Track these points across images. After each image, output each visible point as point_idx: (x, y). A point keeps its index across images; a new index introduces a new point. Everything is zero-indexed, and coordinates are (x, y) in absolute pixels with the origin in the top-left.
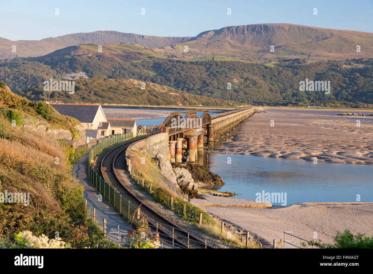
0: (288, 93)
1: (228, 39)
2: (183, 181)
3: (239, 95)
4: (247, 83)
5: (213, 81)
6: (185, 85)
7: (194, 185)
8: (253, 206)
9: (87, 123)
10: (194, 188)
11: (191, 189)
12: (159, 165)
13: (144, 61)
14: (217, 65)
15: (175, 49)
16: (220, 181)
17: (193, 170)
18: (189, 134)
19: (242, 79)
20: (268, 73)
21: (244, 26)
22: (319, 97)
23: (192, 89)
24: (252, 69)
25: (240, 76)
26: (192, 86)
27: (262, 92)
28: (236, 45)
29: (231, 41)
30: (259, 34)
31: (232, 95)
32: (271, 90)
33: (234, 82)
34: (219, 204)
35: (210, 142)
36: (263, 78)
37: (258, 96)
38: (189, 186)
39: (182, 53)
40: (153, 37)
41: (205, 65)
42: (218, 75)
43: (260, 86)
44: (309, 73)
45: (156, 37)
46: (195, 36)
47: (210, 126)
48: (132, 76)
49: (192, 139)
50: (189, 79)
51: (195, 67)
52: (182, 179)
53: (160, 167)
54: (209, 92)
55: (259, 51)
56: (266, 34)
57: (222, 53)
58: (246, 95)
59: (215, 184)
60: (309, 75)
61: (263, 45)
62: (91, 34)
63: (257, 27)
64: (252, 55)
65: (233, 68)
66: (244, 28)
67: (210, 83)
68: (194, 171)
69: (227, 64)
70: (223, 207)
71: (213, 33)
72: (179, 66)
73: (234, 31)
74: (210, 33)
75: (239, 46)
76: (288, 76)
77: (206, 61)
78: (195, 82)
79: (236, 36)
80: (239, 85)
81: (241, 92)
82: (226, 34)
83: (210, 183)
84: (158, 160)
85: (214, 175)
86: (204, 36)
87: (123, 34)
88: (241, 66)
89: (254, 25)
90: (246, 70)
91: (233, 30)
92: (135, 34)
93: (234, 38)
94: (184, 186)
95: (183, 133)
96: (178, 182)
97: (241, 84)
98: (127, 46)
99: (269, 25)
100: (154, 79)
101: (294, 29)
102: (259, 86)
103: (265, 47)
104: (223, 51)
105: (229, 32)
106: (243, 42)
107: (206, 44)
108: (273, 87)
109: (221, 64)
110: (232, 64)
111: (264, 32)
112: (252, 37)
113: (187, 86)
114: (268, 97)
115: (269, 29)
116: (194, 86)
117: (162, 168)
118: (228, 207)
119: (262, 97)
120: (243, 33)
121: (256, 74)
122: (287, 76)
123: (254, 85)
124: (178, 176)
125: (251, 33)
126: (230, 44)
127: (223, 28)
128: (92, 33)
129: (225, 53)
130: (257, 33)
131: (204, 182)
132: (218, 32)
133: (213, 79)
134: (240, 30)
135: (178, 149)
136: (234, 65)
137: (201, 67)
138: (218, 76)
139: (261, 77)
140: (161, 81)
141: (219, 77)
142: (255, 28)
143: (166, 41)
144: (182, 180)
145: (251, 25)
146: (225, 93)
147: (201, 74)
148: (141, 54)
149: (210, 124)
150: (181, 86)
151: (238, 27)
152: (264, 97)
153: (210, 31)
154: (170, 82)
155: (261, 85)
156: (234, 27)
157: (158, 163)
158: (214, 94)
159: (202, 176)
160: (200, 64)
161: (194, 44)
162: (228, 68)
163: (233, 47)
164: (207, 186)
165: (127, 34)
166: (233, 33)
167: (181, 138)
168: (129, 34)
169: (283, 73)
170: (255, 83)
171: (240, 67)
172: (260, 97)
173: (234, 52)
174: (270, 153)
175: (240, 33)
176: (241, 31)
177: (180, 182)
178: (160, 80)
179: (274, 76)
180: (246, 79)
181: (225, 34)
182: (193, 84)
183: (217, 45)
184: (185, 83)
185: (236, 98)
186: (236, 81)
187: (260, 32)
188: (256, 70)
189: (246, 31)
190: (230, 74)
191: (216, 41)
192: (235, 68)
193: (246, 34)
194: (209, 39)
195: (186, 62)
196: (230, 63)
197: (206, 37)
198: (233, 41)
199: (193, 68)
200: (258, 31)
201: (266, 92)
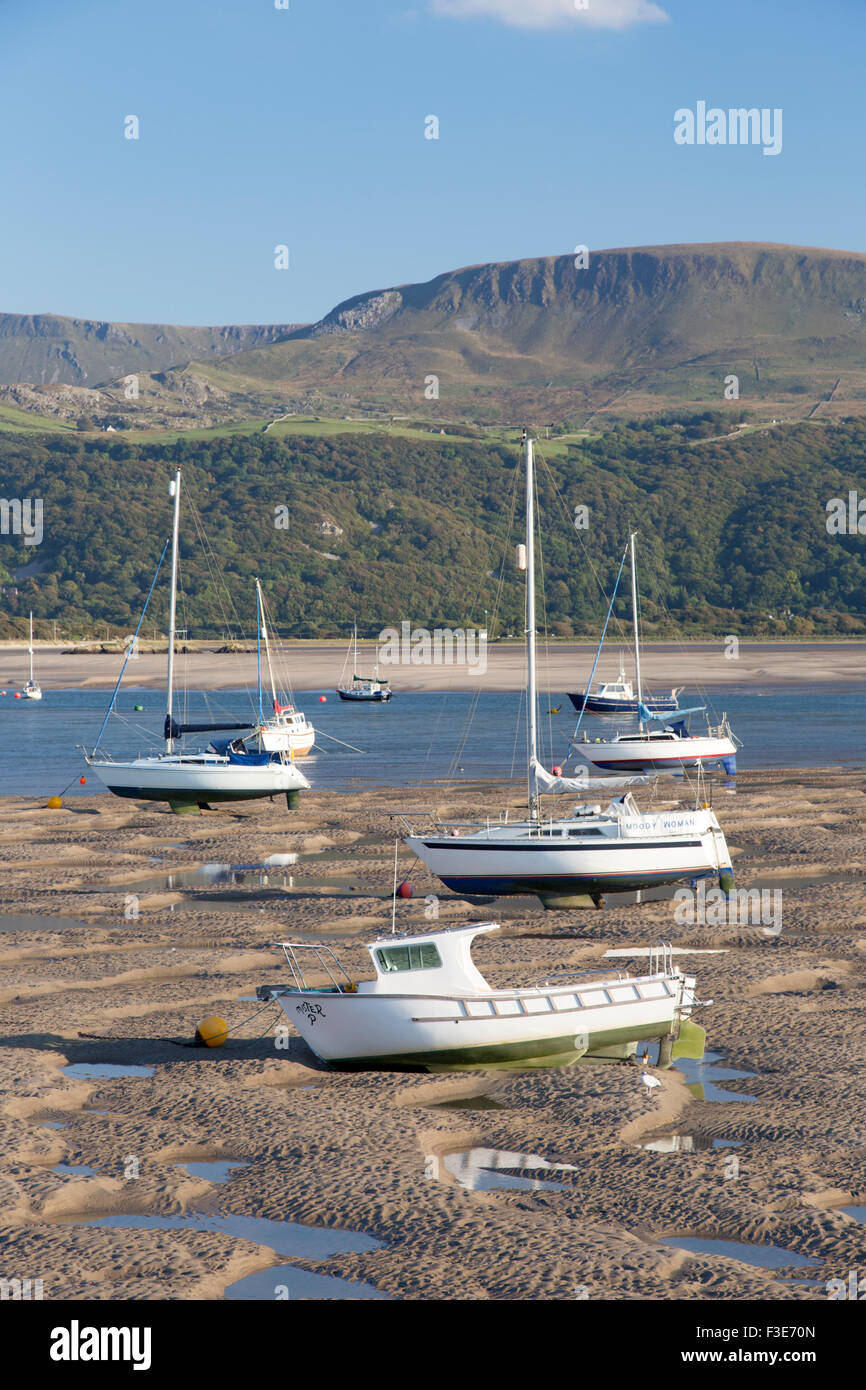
0: (585, 581)
1: (461, 327)
3: (321, 598)
4: (387, 538)
5: (215, 534)
6: (82, 557)
14: (269, 457)
15: (172, 387)
19: (369, 517)
21: (542, 262)
22: (734, 594)
23: (109, 578)
24: (441, 469)
25: (358, 507)
26: (112, 561)
27: (441, 580)
28: (494, 354)
29: (475, 336)
30: (613, 297)
31: (285, 600)
33: (322, 538)
36: (481, 511)
37: (414, 600)
39: (205, 404)
40: (155, 327)
41: (216, 458)
42: (247, 506)
43: (451, 551)
44: (717, 482)
45: (171, 328)
50: (105, 529)
55: (598, 383)
56: (646, 298)
58: (354, 598)
60: (714, 492)
61: (626, 351)
63: (606, 264)
64: (558, 401)
65: (344, 468)
66: (542, 272)
69: (322, 448)
71: (393, 300)
72: (82, 468)
73: (495, 287)
74: (379, 300)
75: (509, 362)
76: (605, 496)
78: (128, 542)
79: (502, 310)
80: (349, 549)
81: (332, 582)
82: (456, 301)
86: (349, 315)
88: (386, 456)
90: (410, 476)
91: (488, 283)
93: (489, 322)
97: (358, 540)
99: (660, 255)
101: (780, 272)
102: (446, 553)
103: (630, 362)
105: (469, 294)
106: (529, 339)
107: (351, 354)
109: (290, 453)
110: (344, 452)
111: (635, 285)
112: (577, 315)
113: (90, 561)
114: (469, 602)
115: (660, 272)
116: (122, 562)
119: (435, 603)
120: (536, 299)
121: (453, 492)
122: (600, 498)
123: (420, 545)
125: (574, 297)
126: (465, 352)
127: (443, 278)
130: (602, 296)
132: (416, 297)
133: (221, 526)
134: (520, 283)
136: (350, 455)
138: (248, 512)
139: (473, 505)
141: (253, 512)
142: (594, 270)
150: (65, 562)
151: (514, 267)
152: (443, 605)
153: (378, 294)
155: (455, 545)
156: (495, 266)
158: (200, 597)
160: (193, 456)
161: (295, 360)
162: (321, 470)
163: (479, 364)
166: (488, 298)
169: (585, 486)
170: (423, 537)
171: (381, 466)
172: (424, 603)
173: (476, 390)
175: (522, 295)
176: (528, 288)
180: (387, 521)
181: (451, 302)
182: (121, 552)
183: (401, 357)
184: (83, 548)
185: (305, 613)
186: (333, 530)
187: (618, 287)
188: (455, 475)
189: (550, 285)
190: (311, 499)
191: (400, 341)
192: (355, 470)
193: (552, 298)
194: (375, 331)
195: (127, 447)
196: (333, 444)
197: (356, 322)
198: (487, 337)
199: (148, 476)
200: (609, 285)
201: (463, 579)
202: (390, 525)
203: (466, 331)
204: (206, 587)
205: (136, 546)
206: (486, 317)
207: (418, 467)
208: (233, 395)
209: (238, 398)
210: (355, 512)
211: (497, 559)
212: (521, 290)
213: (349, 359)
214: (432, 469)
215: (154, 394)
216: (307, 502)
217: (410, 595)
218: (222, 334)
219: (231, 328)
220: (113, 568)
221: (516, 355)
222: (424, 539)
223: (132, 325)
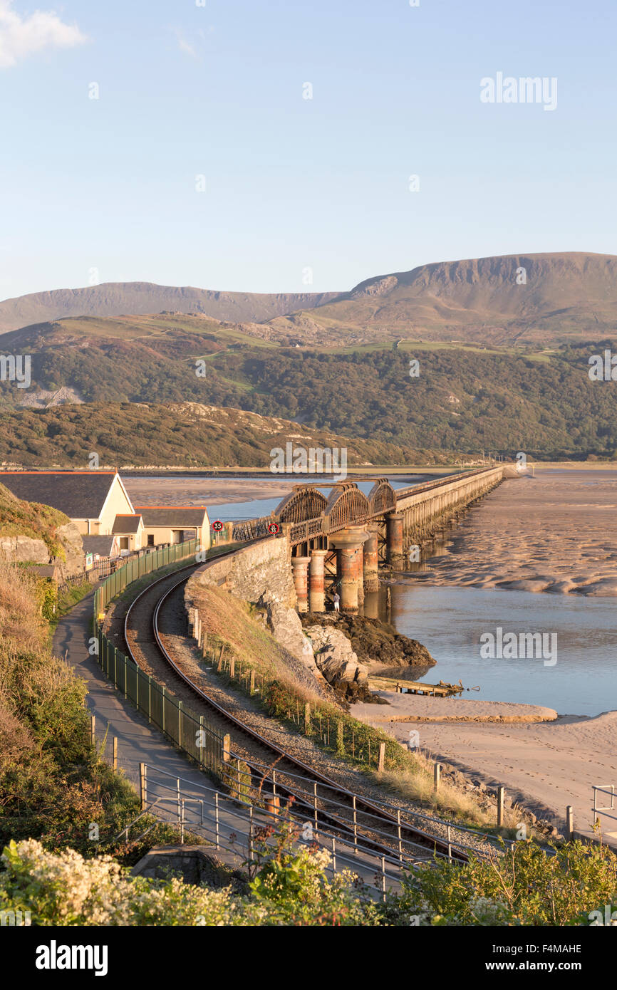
0: (588, 428)
1: (431, 294)
2: (330, 658)
3: (463, 436)
4: (483, 405)
5: (395, 402)
6: (327, 414)
7: (357, 669)
8: (509, 718)
9: (85, 520)
10: (360, 677)
11: (351, 680)
12: (269, 621)
13: (221, 357)
14: (405, 361)
15: (299, 324)
16: (423, 655)
17: (353, 630)
18: (341, 539)
19: (470, 393)
20: (534, 377)
21: (471, 262)
23: (344, 424)
24: (495, 368)
25: (464, 388)
26: (343, 416)
27: (521, 427)
28: (451, 308)
29: (439, 299)
30: (510, 280)
31: (445, 436)
32: (543, 421)
33: (450, 404)
34: (423, 716)
35: (393, 557)
36: (521, 390)
37: (510, 438)
38: (345, 673)
39: (317, 333)
40: (243, 294)
41: (376, 362)
42: (408, 387)
43: (516, 411)
45: (252, 295)
46: (349, 289)
47: (393, 516)
48: (191, 393)
49: (349, 552)
50: (336, 399)
51: (351, 367)
52: (328, 654)
53: (271, 626)
54: (386, 430)
55: (510, 324)
57: (418, 330)
58: (480, 436)
59: (410, 663)
61: (522, 307)
62: (86, 290)
63: (505, 263)
64: (493, 333)
65: (445, 368)
66: (471, 266)
67: (388, 406)
68: (358, 632)
69: (432, 357)
70: (434, 722)
71: (392, 280)
72: (310, 366)
73: (447, 275)
74: (385, 280)
75: (461, 313)
77: (378, 353)
78: (350, 406)
79: (451, 286)
80: (464, 410)
81: (467, 428)
82: (427, 282)
83: (398, 662)
84: (266, 608)
85: (408, 640)
86: (371, 288)
87: (167, 289)
88: (466, 361)
89: (497, 258)
90: (480, 371)
91: (443, 273)
92: (199, 289)
93: (446, 292)
94: (334, 671)
95: (326, 537)
96: (318, 661)
97: (469, 406)
98: (177, 321)
99: (534, 258)
100: (248, 401)
101: (598, 266)
102: (514, 412)
103: (525, 313)
104: (419, 326)
105: (434, 278)
106: (468, 301)
107: (376, 308)
108: (548, 414)
110: (444, 359)
112: (492, 289)
113: (331, 415)
114: (538, 439)
115: (534, 267)
116: (349, 416)
117: (276, 628)
118: (446, 721)
119: (521, 439)
120: (470, 280)
121: (505, 380)
123: (501, 409)
124: (318, 646)
125: (489, 279)
126: (436, 308)
127: (419, 269)
128: (88, 289)
129: (426, 330)
130: (504, 279)
131: (382, 660)
132: (404, 279)
133: (397, 398)
134: (460, 272)
135: (316, 578)
136: (448, 360)
137: (366, 367)
138: (410, 390)
139: (517, 387)
140: (266, 405)
141: (413, 391)
142: (499, 266)
143: (276, 305)
144: (327, 657)
145: (488, 259)
146: (427, 430)
147: (366, 385)
148: (212, 338)
149: (393, 512)
150: (317, 416)
151: (456, 264)
152: (525, 440)
153: (385, 277)
154: (287, 405)
155: (518, 409)
156: (446, 263)
157: (266, 615)
158: (400, 435)
159: (377, 644)
160: (362, 361)
161: (346, 311)
162: (433, 369)
163: (445, 314)
164: (389, 669)
165: (177, 288)
166: (444, 280)
167: (321, 549)
168: (182, 288)
170: (502, 404)
171: (465, 366)
172: (516, 439)
173: (447, 327)
174: (548, 581)
175: (461, 278)
176: (465, 274)
177: (322, 661)
178: (263, 403)
179: (551, 384)
180: (480, 395)
181: (424, 281)
182: (347, 411)
183: (403, 310)
184: (326, 409)
185: (456, 444)
186: (455, 400)
187: (512, 274)
188: (504, 371)
189: (476, 274)
190: (440, 384)
191: (401, 302)
192: (451, 369)
193: (477, 280)
194: (385, 296)
195: (326, 355)
196: (437, 355)
197: (375, 292)
198: (445, 300)
199: (345, 371)
200: (508, 273)
201: (531, 427)
202: (483, 398)
203: (434, 296)
204: (402, 430)
205: (354, 408)
206: (443, 289)
207: (483, 367)
208: (328, 329)
209: (331, 330)
210: (463, 390)
211: (539, 416)
212: (460, 276)
213: (376, 311)
214: (491, 368)
215: (291, 328)
216: (438, 385)
217: (508, 435)
218: (277, 297)
219: (282, 295)
220: (345, 419)
221: (462, 309)
222: (502, 405)
223: (231, 293)
